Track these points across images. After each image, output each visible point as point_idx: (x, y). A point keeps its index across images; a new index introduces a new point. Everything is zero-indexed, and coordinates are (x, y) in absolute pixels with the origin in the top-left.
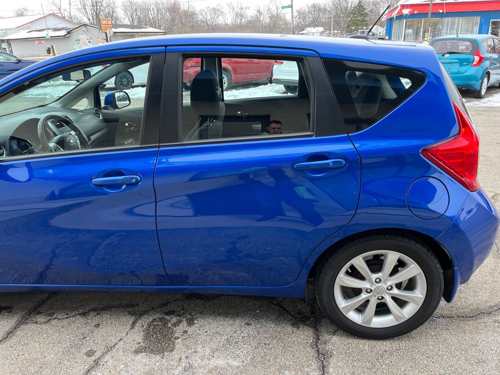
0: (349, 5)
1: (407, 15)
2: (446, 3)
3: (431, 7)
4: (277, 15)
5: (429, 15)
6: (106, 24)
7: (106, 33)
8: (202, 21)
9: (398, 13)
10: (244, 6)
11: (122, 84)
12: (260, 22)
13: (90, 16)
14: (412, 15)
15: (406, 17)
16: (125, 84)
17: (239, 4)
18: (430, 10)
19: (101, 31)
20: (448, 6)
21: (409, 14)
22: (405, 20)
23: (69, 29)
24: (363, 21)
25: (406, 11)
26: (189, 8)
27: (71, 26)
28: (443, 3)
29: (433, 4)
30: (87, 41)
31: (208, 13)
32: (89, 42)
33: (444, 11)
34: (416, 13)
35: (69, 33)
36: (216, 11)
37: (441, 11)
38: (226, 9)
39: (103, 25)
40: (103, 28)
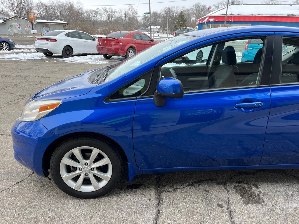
0: (175, 14)
1: (212, 22)
2: (233, 16)
3: (226, 18)
4: (133, 17)
5: (225, 22)
6: (32, 17)
7: (32, 22)
8: (87, 18)
9: (207, 20)
10: (114, 11)
11: (66, 54)
12: (122, 20)
13: (15, 11)
14: (215, 22)
15: (212, 23)
16: (68, 54)
17: (111, 9)
18: (226, 20)
19: (29, 21)
20: (234, 18)
21: (213, 21)
22: (211, 25)
23: (5, 19)
24: (184, 24)
25: (212, 20)
26: (79, 10)
27: (7, 18)
28: (232, 16)
29: (227, 16)
30: (18, 27)
31: (91, 13)
32: (19, 27)
33: (232, 20)
34: (217, 21)
35: (5, 21)
36: (96, 13)
37: (230, 20)
38: (102, 12)
39: (30, 17)
40: (30, 19)
